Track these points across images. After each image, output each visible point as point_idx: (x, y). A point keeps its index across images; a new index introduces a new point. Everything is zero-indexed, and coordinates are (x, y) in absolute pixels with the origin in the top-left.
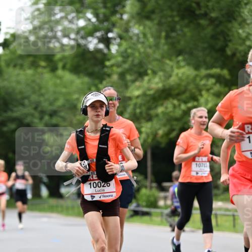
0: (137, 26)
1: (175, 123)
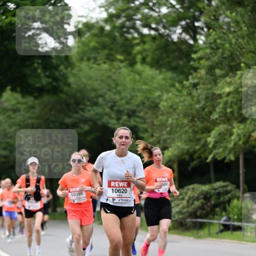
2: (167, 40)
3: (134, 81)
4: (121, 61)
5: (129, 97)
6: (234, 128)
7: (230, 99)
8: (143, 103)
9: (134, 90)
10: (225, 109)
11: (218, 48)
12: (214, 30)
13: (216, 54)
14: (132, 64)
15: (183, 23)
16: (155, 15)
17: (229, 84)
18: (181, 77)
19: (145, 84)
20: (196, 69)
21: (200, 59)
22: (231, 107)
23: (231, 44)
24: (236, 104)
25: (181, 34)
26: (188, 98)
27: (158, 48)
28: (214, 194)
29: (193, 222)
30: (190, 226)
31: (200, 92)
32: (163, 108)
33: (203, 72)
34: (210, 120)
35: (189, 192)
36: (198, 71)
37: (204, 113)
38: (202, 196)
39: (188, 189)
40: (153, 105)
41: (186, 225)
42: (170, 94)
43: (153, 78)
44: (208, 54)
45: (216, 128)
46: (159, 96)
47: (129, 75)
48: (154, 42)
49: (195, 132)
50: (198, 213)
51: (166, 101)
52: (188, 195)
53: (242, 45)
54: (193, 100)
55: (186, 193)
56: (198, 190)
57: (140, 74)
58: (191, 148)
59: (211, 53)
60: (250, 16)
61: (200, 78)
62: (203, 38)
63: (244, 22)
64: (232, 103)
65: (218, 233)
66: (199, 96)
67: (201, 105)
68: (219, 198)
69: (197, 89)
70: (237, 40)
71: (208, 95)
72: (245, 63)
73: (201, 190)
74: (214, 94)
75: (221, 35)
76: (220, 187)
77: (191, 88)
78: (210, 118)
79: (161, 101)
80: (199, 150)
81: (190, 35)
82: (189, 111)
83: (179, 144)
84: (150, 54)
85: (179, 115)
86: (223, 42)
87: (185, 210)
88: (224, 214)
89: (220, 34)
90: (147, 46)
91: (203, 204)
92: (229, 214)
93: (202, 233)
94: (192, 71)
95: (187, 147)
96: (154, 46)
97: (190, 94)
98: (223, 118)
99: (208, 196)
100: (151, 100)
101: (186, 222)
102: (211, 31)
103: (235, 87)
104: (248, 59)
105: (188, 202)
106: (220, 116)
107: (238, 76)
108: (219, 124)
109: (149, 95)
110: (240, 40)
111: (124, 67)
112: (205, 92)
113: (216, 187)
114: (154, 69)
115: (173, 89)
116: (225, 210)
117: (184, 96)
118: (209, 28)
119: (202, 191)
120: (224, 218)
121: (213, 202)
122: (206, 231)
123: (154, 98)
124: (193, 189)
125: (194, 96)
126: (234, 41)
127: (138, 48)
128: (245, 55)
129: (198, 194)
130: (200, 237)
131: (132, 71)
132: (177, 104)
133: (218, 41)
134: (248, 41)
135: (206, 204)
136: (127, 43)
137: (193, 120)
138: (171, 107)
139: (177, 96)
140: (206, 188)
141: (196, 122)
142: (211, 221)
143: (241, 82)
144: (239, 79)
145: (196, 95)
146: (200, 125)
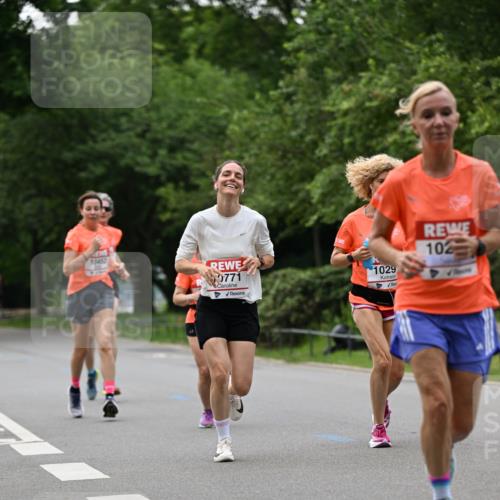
2: (242, 16)
3: (184, 89)
4: (161, 53)
5: (174, 115)
7: (349, 121)
8: (197, 128)
9: (182, 103)
10: (340, 137)
11: (330, 32)
13: (326, 42)
14: (180, 57)
17: (347, 95)
18: (266, 82)
19: (202, 93)
20: (290, 69)
21: (297, 50)
22: (351, 134)
23: (352, 25)
24: (360, 129)
25: (263, 6)
26: (276, 118)
27: (223, 32)
28: (320, 285)
29: (284, 334)
30: (278, 341)
31: (298, 108)
32: (233, 137)
33: (302, 73)
34: (315, 157)
35: (277, 282)
36: (295, 71)
37: (303, 146)
38: (299, 289)
39: (276, 277)
40: (215, 130)
41: (271, 339)
42: (245, 112)
43: (216, 82)
44: (311, 43)
45: (325, 170)
46: (227, 116)
47: (174, 77)
48: (218, 21)
49: (288, 178)
50: (293, 319)
51: (238, 123)
52: (275, 287)
53: (371, 27)
54: (285, 122)
55: (272, 284)
56: (293, 279)
57: (193, 76)
58: (281, 205)
59: (317, 41)
61: (297, 85)
62: (304, 13)
64: (353, 127)
65: (326, 353)
66: (294, 115)
67: (299, 131)
68: (329, 293)
69: (292, 103)
70: (363, 18)
71: (312, 115)
72: (374, 58)
73: (296, 279)
74: (321, 112)
75: (336, 9)
76: (331, 273)
77: (281, 101)
78: (313, 153)
79: (230, 122)
80: (295, 208)
81: (281, 9)
82: (278, 142)
83: (261, 198)
84: (210, 40)
85: (260, 148)
86: (339, 22)
87: (269, 314)
88: (337, 320)
89: (333, 7)
90: (204, 28)
91: (301, 303)
92: (346, 320)
93: (298, 352)
94: (283, 72)
95: (273, 204)
96: (218, 27)
97: (279, 111)
98: (336, 154)
99: (310, 288)
100: (212, 121)
101: (271, 334)
102: (318, 1)
103: (357, 101)
104: (381, 52)
105: (275, 299)
106: (331, 151)
107: (361, 85)
108: (328, 164)
109: (209, 114)
110: (368, 19)
111: (166, 63)
112: (308, 108)
113: (323, 274)
114: (217, 67)
115: (250, 103)
116: (338, 313)
117: (272, 115)
119: (300, 280)
120: (338, 327)
121: (317, 299)
122: (306, 349)
123: (218, 118)
124: (284, 276)
125: (287, 115)
126: (356, 19)
127: (190, 30)
128: (376, 44)
129: (292, 285)
130: (294, 360)
131: (180, 70)
132: (256, 128)
133: (331, 21)
134: (381, 22)
135: (306, 302)
136: (172, 20)
137: (284, 157)
138: (247, 133)
139: (258, 114)
140: (305, 275)
141: (289, 160)
142: (314, 332)
143: (369, 92)
144: (365, 85)
145: (290, 113)
146: (297, 165)
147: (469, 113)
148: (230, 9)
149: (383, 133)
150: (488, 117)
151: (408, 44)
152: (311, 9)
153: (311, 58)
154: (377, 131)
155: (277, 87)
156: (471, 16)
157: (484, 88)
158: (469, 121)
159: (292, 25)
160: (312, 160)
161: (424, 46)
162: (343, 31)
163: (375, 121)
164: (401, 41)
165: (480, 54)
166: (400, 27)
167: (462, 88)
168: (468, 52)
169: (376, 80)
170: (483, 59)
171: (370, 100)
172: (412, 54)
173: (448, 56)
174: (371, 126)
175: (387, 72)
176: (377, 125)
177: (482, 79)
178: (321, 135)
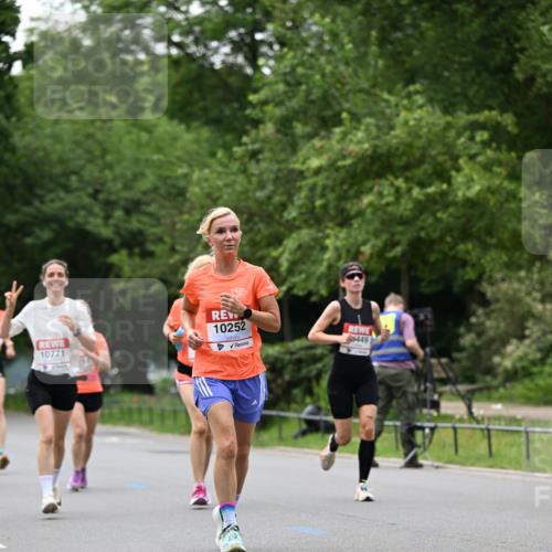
0: (317, 17)
1: (400, 228)
2: (202, 66)
3: (139, 145)
5: (129, 174)
6: (328, 237)
7: (321, 180)
8: (155, 189)
9: (137, 161)
10: (311, 199)
11: (299, 84)
12: (291, 48)
15: (233, 34)
16: (179, 17)
17: (319, 152)
18: (229, 138)
19: (159, 150)
20: (256, 123)
21: (265, 103)
22: (323, 196)
23: (323, 74)
24: (333, 190)
25: (226, 55)
26: (241, 179)
27: (183, 82)
28: (290, 362)
31: (265, 167)
32: (193, 199)
33: (268, 129)
34: (283, 220)
36: (261, 127)
37: (271, 208)
40: (174, 191)
42: (207, 171)
43: (175, 139)
44: (279, 95)
45: (294, 235)
46: (185, 176)
47: (129, 133)
48: (177, 70)
49: (254, 244)
51: (198, 184)
53: (344, 78)
54: (250, 182)
57: (149, 131)
59: (286, 93)
60: (360, 23)
61: (264, 141)
62: (271, 63)
63: (349, 34)
64: (324, 188)
65: (296, 437)
66: (261, 174)
67: (266, 192)
68: (299, 370)
69: (258, 161)
70: (336, 67)
71: (280, 175)
72: (349, 112)
74: (292, 171)
75: (305, 58)
76: (301, 349)
77: (246, 160)
78: (281, 217)
79: (189, 182)
81: (246, 58)
82: (243, 204)
86: (310, 72)
88: (308, 400)
92: (319, 399)
93: (265, 436)
94: (248, 127)
96: (176, 77)
97: (244, 171)
98: (305, 217)
99: (279, 365)
100: (169, 182)
102: (285, 50)
103: (329, 159)
104: (356, 105)
106: (301, 214)
107: (334, 142)
108: (299, 228)
109: (167, 173)
110: (342, 68)
112: (276, 167)
113: (293, 350)
114: (175, 122)
115: (211, 161)
116: (309, 392)
117: (234, 174)
118: (282, 45)
120: (309, 408)
121: (287, 377)
122: (273, 432)
123: (176, 178)
125: (252, 175)
126: (329, 69)
128: (351, 96)
130: (262, 445)
132: (219, 189)
133: (300, 70)
134: (355, 72)
135: (274, 380)
137: (250, 220)
138: (208, 195)
139: (219, 173)
140: (273, 350)
141: (256, 224)
142: (283, 414)
143: (342, 149)
144: (338, 142)
145: (256, 172)
146: (264, 229)
147: (453, 173)
148: (190, 58)
149: (359, 195)
150: (475, 177)
151: (386, 96)
152: (279, 58)
153: (278, 112)
154: (352, 192)
155: (240, 144)
156: (456, 66)
157: (469, 143)
158: (454, 181)
159: (258, 76)
160: (280, 224)
161: (403, 98)
162: (314, 82)
163: (349, 181)
164: (378, 92)
165: (465, 107)
166: (375, 77)
167: (445, 145)
168: (453, 105)
169: (350, 137)
170: (468, 113)
171: (344, 157)
172: (389, 107)
173: (430, 109)
174: (345, 187)
175: (363, 127)
176: (351, 186)
177: (468, 133)
178: (290, 196)
